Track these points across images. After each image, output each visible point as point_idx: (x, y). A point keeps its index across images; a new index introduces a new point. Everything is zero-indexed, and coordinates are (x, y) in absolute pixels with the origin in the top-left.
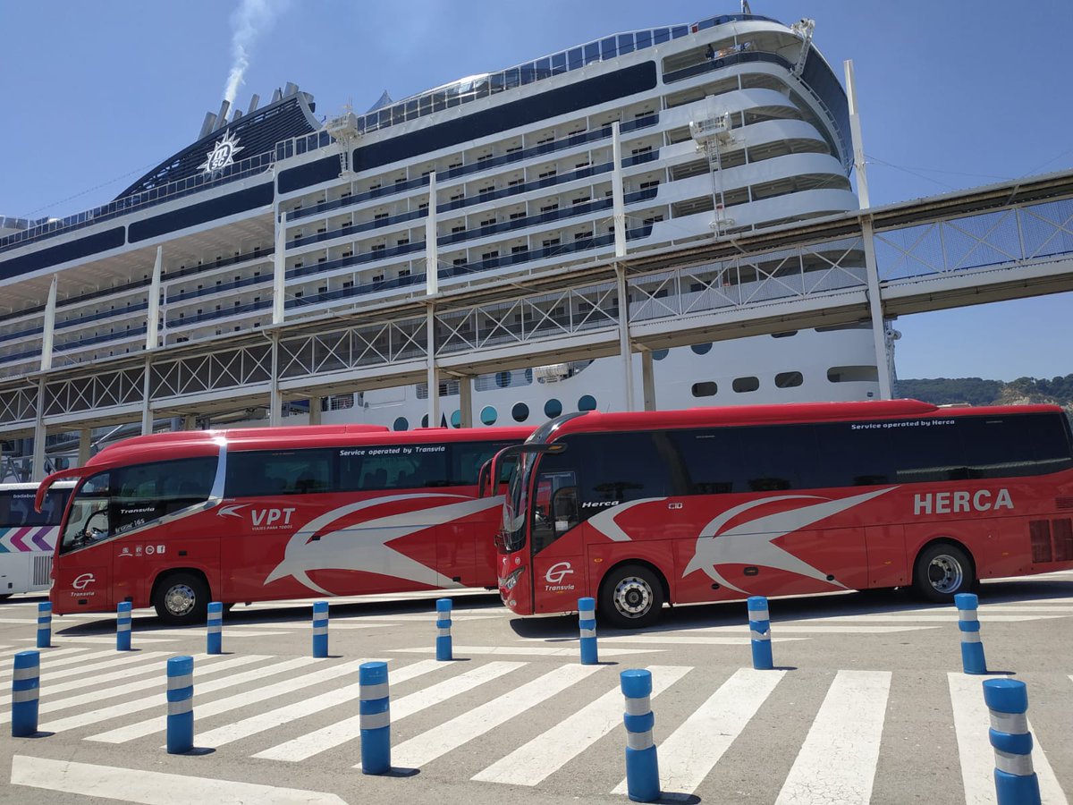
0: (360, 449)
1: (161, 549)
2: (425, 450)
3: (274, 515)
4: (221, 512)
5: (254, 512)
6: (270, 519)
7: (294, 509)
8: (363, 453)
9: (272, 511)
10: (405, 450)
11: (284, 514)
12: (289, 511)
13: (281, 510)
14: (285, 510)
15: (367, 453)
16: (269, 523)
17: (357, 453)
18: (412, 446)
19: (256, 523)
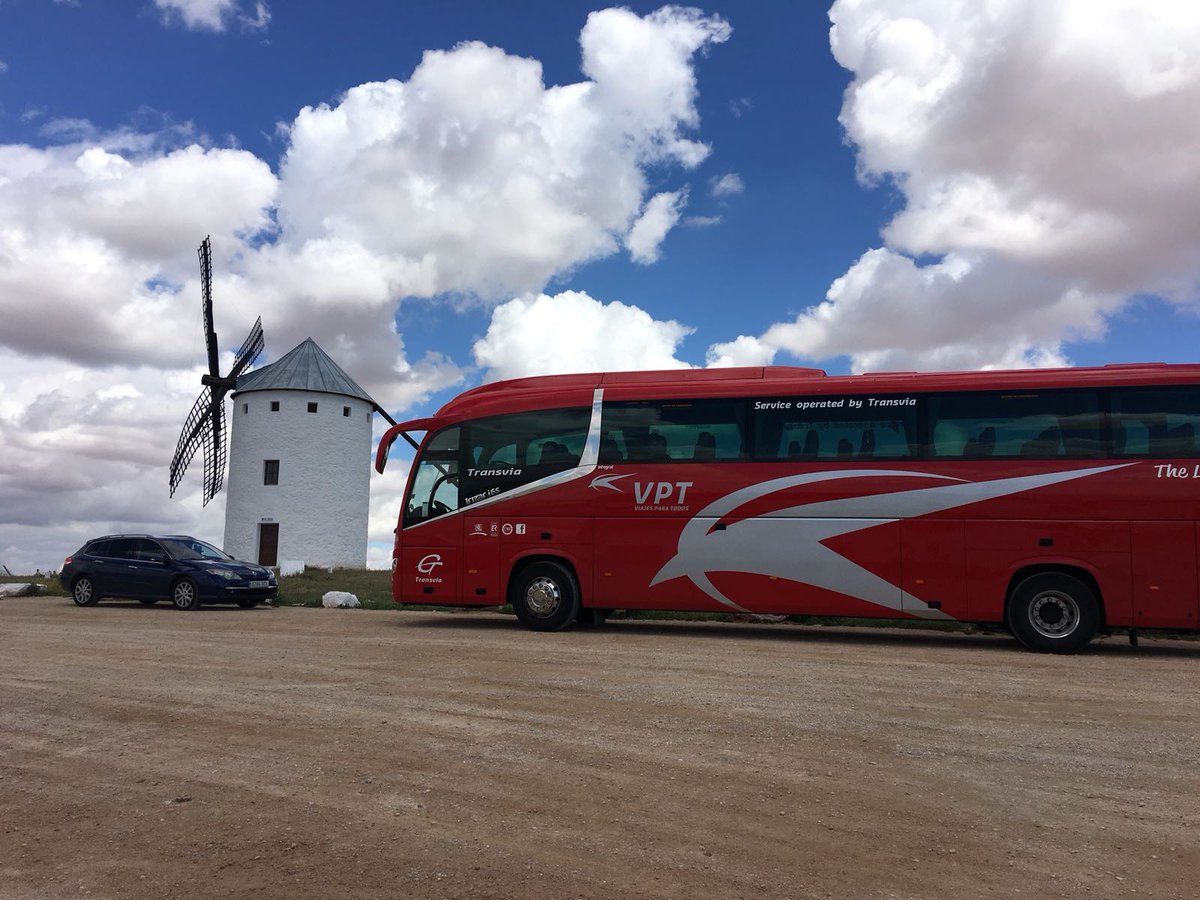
0: (784, 399)
1: (520, 529)
2: (883, 403)
3: (664, 490)
4: (595, 483)
5: (637, 485)
6: (659, 496)
7: (690, 484)
8: (788, 405)
9: (661, 485)
10: (852, 403)
11: (677, 491)
12: (684, 486)
13: (674, 485)
14: (678, 484)
15: (794, 406)
16: (657, 501)
17: (780, 405)
18: (864, 397)
19: (640, 500)
